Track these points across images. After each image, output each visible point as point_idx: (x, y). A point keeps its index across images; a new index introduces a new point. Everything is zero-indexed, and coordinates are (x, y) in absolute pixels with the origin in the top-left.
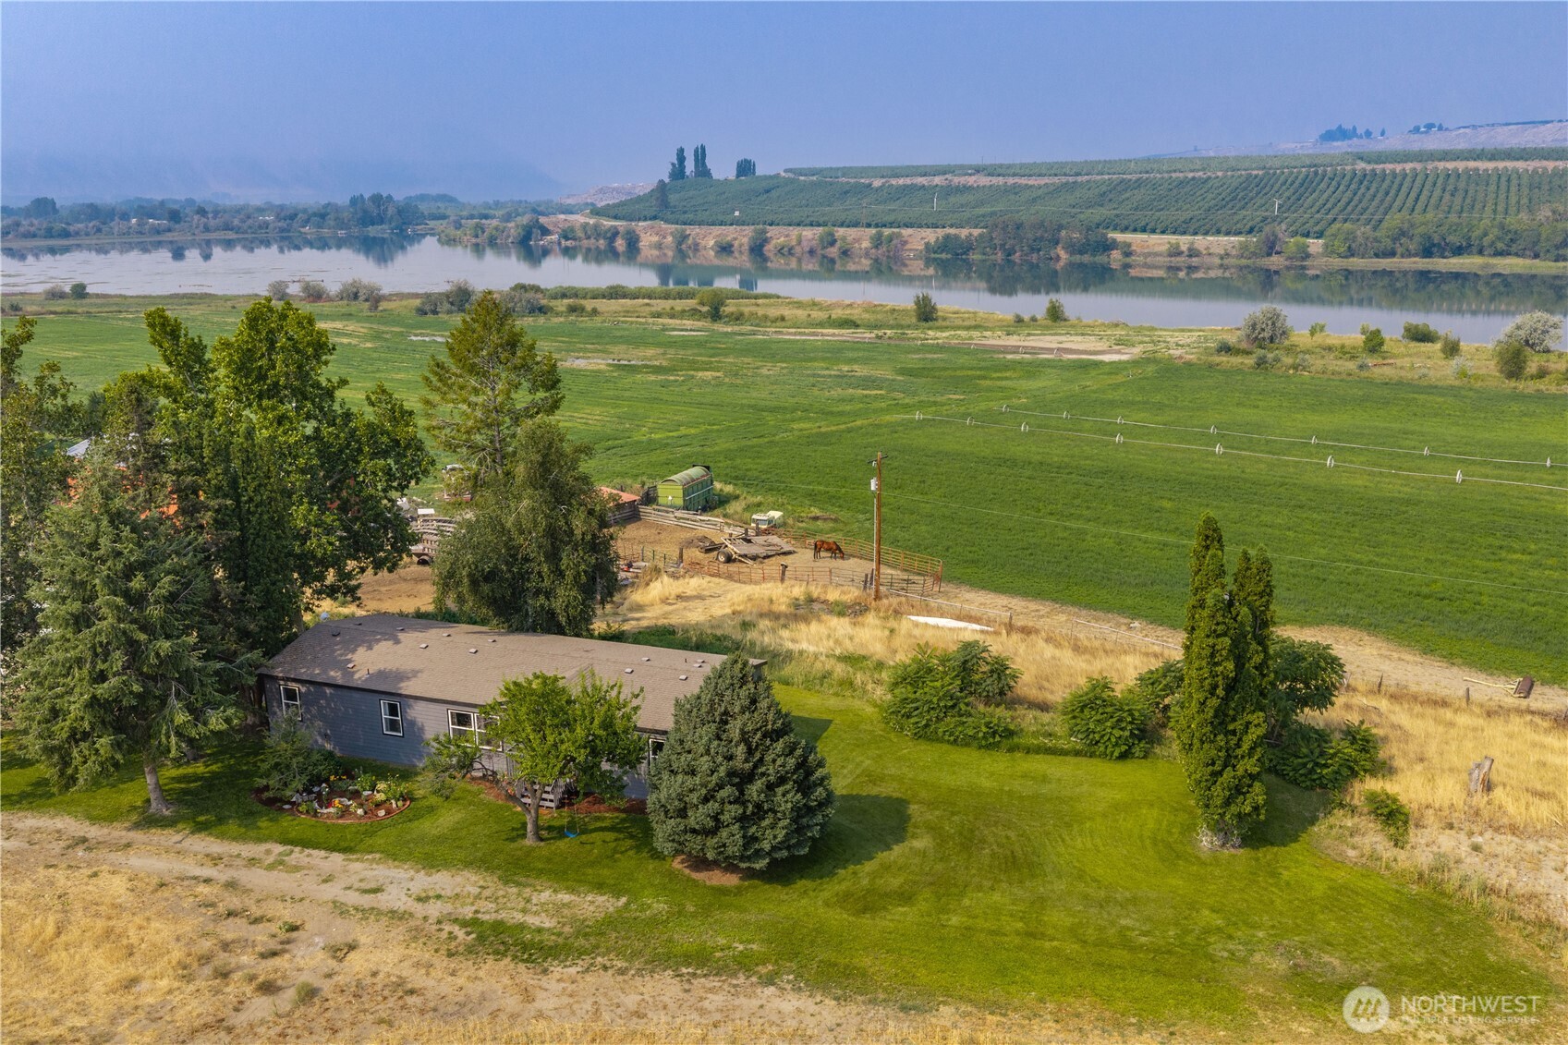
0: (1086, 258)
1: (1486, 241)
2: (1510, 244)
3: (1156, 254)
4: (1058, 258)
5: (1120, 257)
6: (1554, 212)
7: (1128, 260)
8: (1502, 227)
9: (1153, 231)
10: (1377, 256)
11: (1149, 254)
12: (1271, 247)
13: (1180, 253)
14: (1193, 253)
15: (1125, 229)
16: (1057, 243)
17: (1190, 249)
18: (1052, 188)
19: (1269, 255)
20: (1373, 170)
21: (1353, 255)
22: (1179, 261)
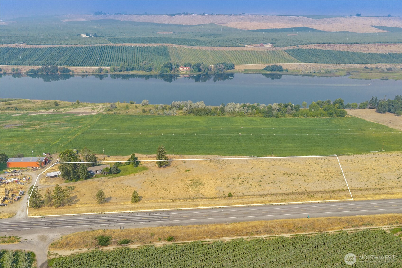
0: (65, 73)
1: (136, 68)
2: (140, 69)
3: (79, 73)
4: (59, 74)
5: (72, 73)
7: (74, 74)
8: (138, 65)
9: (76, 66)
10: (119, 71)
13: (84, 72)
16: (58, 70)
17: (86, 72)
19: (101, 72)
21: (115, 72)
22: (84, 74)
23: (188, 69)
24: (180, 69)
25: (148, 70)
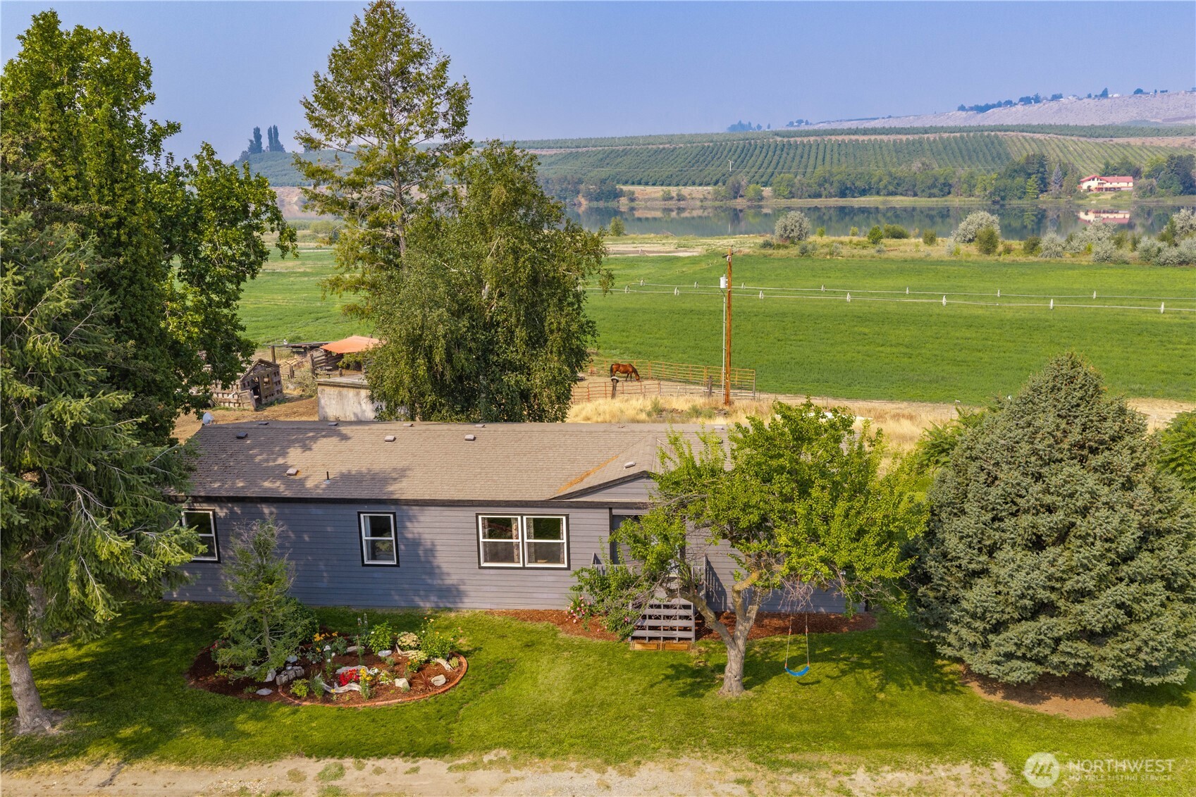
0: (601, 204)
1: (882, 185)
2: (898, 186)
3: (655, 199)
4: (580, 204)
5: (627, 202)
6: (923, 164)
7: (633, 204)
8: (890, 174)
9: (647, 184)
10: (810, 197)
11: (649, 200)
12: (736, 192)
13: (672, 198)
14: (681, 198)
15: (626, 183)
16: (578, 193)
17: (678, 195)
18: (561, 157)
19: (735, 198)
20: (789, 141)
21: (793, 197)
22: (671, 204)
23: (1126, 184)
24: (1085, 186)
25: (935, 191)
